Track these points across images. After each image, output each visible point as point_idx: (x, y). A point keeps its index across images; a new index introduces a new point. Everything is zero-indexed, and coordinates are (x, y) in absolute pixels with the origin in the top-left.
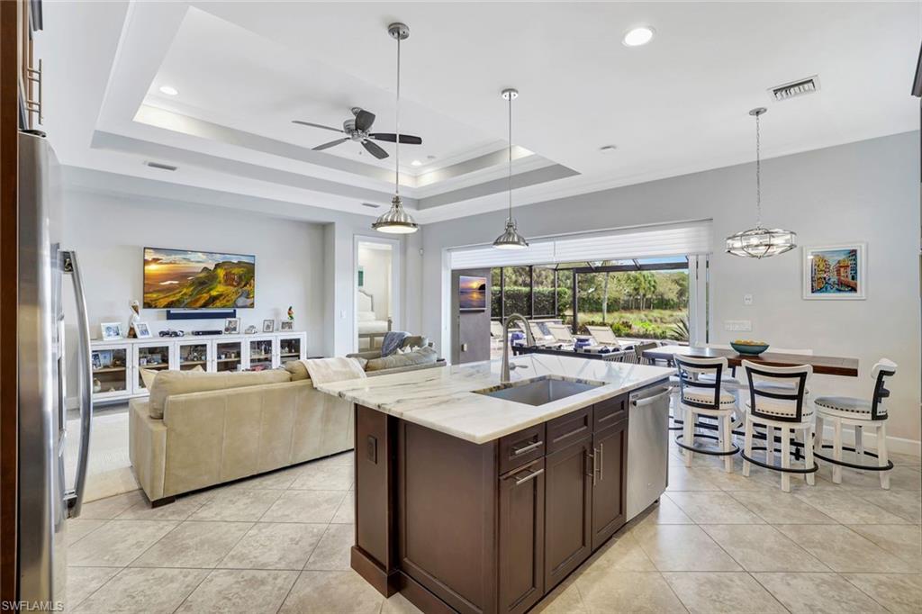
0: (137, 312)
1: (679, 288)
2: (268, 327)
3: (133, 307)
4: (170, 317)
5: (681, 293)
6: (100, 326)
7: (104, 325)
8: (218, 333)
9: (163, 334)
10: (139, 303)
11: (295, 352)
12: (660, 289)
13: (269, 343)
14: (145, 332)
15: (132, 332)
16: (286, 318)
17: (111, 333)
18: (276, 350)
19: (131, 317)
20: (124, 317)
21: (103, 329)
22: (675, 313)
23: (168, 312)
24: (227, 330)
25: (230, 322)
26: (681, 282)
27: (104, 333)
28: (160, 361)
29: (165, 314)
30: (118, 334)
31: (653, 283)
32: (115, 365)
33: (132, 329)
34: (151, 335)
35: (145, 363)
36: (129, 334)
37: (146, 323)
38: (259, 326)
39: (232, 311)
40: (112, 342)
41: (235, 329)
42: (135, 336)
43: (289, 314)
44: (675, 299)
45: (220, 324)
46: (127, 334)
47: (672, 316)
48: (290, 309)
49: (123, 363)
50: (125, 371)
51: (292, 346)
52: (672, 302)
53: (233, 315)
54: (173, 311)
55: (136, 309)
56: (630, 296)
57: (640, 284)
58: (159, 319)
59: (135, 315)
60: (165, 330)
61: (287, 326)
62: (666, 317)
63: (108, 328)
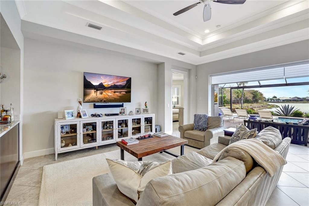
0: (81, 104)
1: (253, 96)
2: (138, 111)
3: (79, 102)
4: (95, 107)
5: (254, 97)
6: (64, 112)
7: (66, 111)
8: (117, 115)
9: (93, 115)
10: (81, 100)
11: (150, 123)
12: (246, 96)
13: (140, 119)
14: (85, 115)
15: (79, 115)
16: (144, 107)
17: (70, 115)
18: (143, 123)
19: (78, 107)
20: (75, 107)
21: (66, 113)
22: (252, 105)
23: (94, 105)
24: (121, 113)
25: (122, 109)
26: (254, 93)
27: (66, 116)
28: (92, 129)
29: (93, 105)
30: (73, 116)
31: (244, 94)
32: (71, 132)
33: (79, 113)
34: (88, 116)
35: (85, 131)
36: (77, 116)
37: (85, 110)
38: (134, 112)
39: (121, 104)
40: (70, 120)
41: (124, 113)
42: (80, 117)
43: (145, 105)
44: (252, 100)
45: (117, 110)
46: (76, 116)
47: (251, 106)
48: (146, 103)
49: (75, 131)
50: (76, 135)
51: (149, 121)
52: (250, 101)
53: (122, 106)
54: (97, 104)
55: (80, 103)
56: (235, 99)
57: (239, 94)
58: (90, 108)
59: (80, 106)
60: (94, 113)
61: (146, 111)
62: (250, 106)
63: (68, 113)
